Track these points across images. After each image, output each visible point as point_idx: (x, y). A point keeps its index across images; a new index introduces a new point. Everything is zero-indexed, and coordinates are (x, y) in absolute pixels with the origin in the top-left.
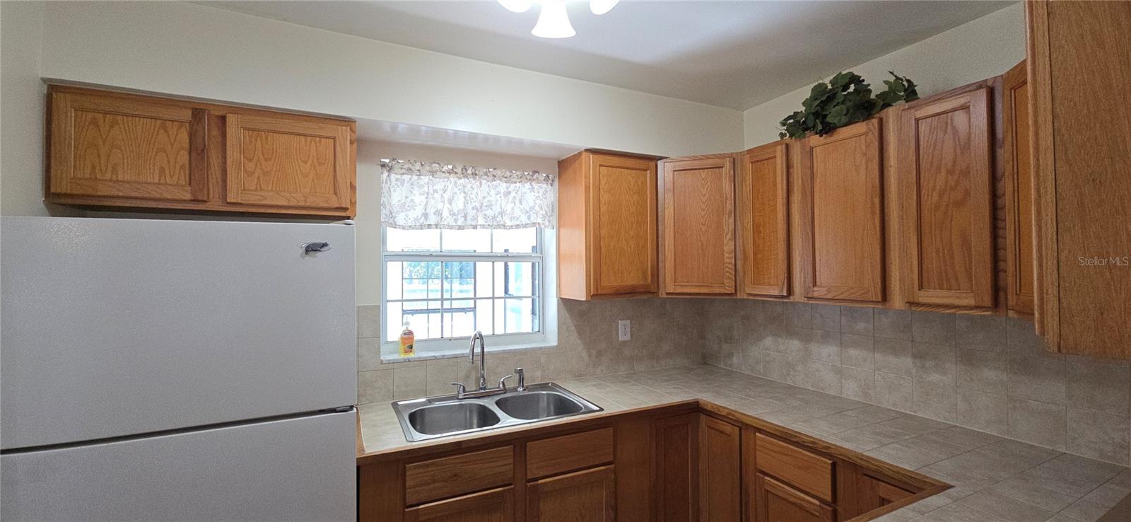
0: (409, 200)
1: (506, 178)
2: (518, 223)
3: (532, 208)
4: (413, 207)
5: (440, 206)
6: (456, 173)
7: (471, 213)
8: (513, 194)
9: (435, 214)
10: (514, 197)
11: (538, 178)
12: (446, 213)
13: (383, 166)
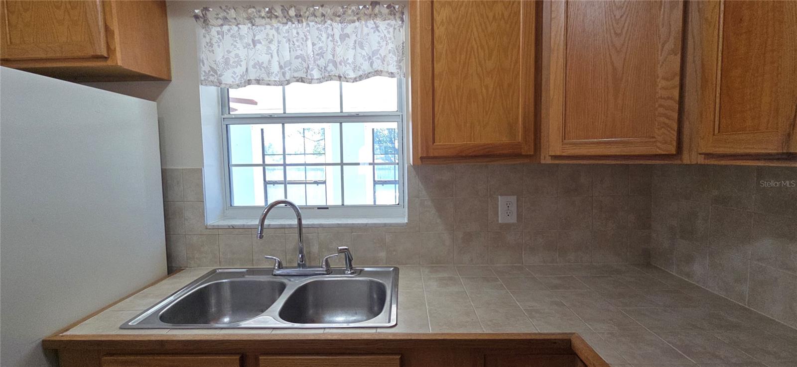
0: (232, 54)
1: (339, 16)
2: (361, 73)
3: (375, 53)
4: (238, 63)
5: (264, 58)
6: (277, 17)
8: (353, 37)
9: (254, 67)
10: (354, 41)
11: (380, 12)
12: (275, 68)
13: (197, 17)
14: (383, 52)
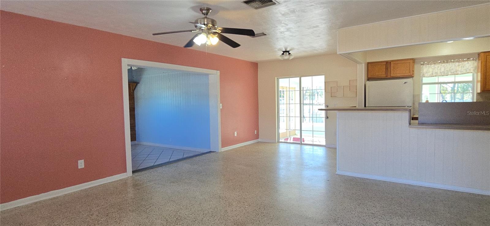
0: (428, 71)
1: (458, 61)
2: (462, 73)
5: (437, 71)
6: (441, 63)
7: (446, 72)
9: (435, 73)
10: (462, 66)
11: (470, 60)
12: (439, 73)
13: (421, 64)
14: (470, 68)
